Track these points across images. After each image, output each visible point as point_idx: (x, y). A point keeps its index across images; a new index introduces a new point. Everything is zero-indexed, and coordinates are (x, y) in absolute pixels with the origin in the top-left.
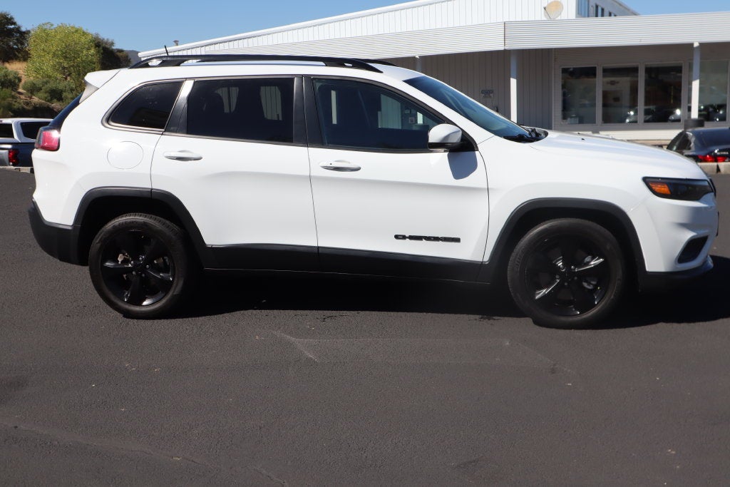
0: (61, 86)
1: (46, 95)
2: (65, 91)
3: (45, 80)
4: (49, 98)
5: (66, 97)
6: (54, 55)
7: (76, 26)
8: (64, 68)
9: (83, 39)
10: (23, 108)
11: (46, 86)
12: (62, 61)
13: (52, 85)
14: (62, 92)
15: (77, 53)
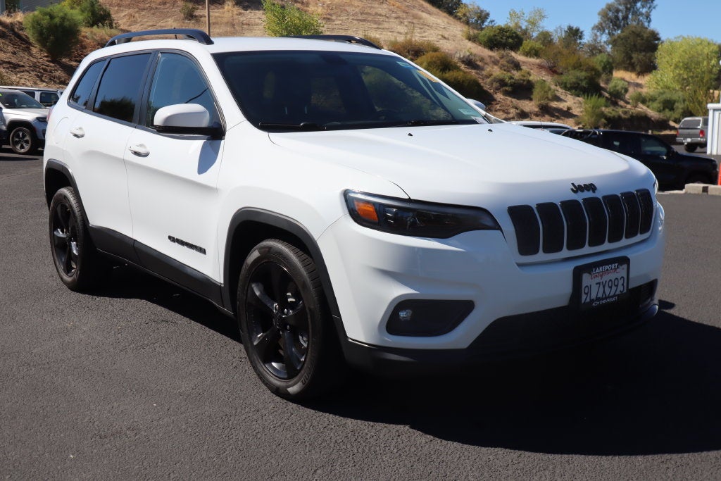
0: (675, 97)
1: (659, 105)
2: (678, 102)
3: (661, 91)
4: (662, 108)
5: (678, 108)
6: (677, 67)
7: (702, 38)
8: (684, 79)
9: (706, 51)
10: (620, 117)
11: (661, 97)
12: (682, 72)
13: (668, 96)
14: (675, 102)
15: (698, 63)
